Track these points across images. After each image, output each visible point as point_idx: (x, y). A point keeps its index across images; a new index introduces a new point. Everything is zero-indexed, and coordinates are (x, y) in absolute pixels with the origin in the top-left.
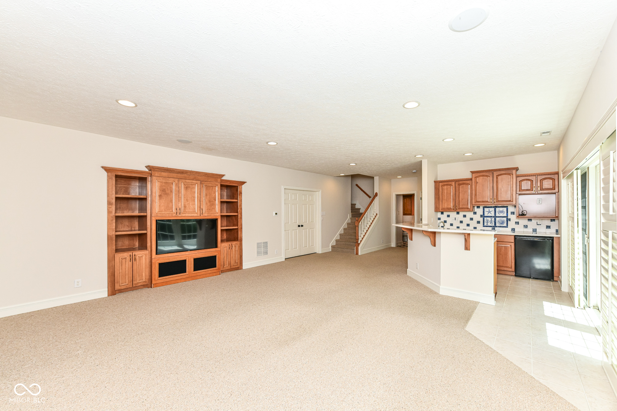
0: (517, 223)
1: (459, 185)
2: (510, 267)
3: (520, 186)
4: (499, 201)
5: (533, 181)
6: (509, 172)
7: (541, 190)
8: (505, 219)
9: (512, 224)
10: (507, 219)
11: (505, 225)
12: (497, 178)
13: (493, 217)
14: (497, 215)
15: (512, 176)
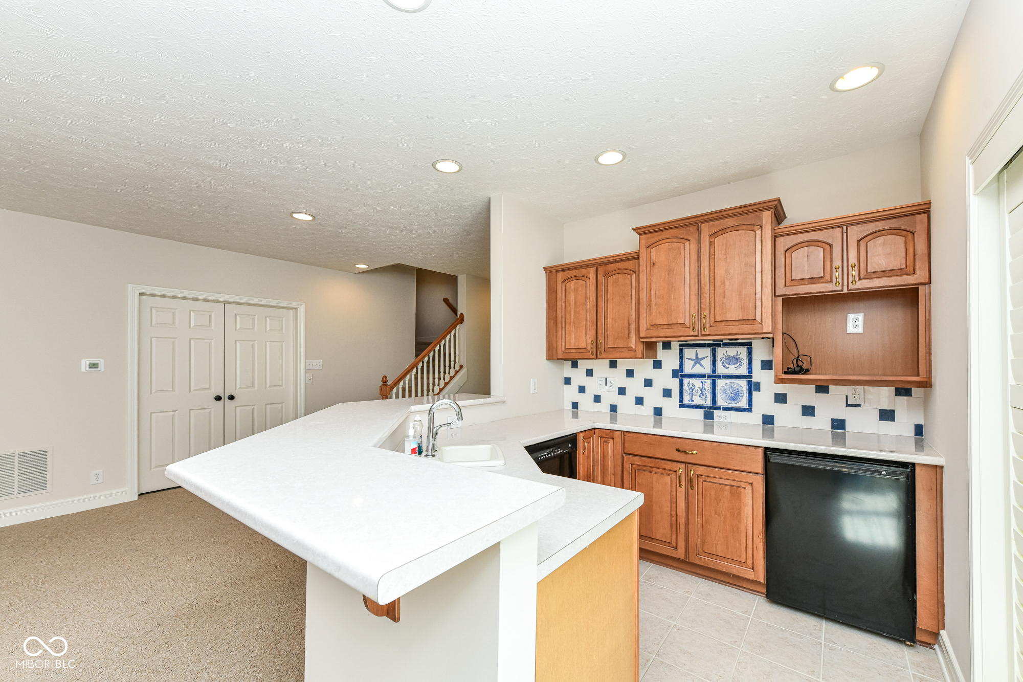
0: (781, 398)
1: (607, 275)
2: (750, 563)
3: (789, 268)
4: (718, 324)
5: (831, 246)
6: (749, 219)
7: (860, 279)
8: (743, 383)
9: (764, 402)
10: (750, 383)
11: (743, 403)
12: (711, 244)
13: (709, 376)
14: (721, 370)
15: (758, 232)
